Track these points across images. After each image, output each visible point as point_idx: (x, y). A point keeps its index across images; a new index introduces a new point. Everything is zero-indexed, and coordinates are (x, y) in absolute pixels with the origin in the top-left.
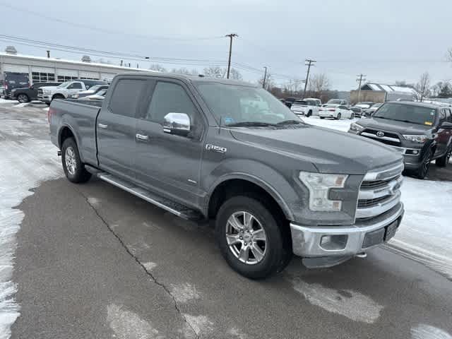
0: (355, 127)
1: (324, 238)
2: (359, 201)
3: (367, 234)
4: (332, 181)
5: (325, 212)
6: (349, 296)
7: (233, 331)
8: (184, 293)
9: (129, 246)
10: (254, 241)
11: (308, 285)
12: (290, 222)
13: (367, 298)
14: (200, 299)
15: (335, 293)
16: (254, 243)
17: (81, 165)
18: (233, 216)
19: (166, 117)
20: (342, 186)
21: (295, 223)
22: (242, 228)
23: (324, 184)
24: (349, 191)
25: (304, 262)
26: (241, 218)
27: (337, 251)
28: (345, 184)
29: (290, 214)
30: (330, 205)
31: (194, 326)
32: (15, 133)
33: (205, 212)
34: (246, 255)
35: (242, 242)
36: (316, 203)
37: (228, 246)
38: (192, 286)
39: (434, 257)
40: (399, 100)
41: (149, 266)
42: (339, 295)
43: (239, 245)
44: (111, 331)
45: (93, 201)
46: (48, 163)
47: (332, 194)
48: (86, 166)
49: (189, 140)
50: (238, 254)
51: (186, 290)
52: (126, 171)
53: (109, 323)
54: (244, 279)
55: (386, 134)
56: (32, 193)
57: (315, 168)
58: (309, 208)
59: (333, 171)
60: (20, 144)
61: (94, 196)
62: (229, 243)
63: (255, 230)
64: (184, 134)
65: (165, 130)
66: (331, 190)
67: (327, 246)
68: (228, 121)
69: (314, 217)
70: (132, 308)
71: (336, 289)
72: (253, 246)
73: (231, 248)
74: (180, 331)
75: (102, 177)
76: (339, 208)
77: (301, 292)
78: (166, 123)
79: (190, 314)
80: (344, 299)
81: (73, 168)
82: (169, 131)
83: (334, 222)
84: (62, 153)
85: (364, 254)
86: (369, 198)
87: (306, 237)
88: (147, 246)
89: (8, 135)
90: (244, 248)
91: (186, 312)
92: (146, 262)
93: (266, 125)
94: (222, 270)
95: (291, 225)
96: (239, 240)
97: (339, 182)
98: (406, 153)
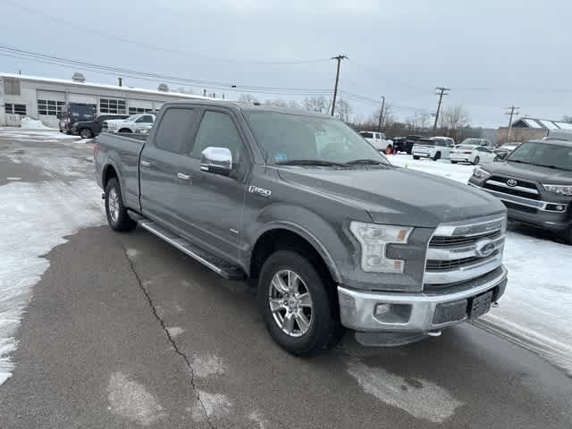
0: (479, 172)
1: (379, 307)
2: (429, 261)
3: (439, 305)
4: (393, 234)
5: (382, 273)
6: (419, 386)
7: (253, 416)
8: (207, 366)
9: (158, 308)
10: (300, 307)
11: (367, 368)
12: (337, 284)
13: (443, 391)
14: (224, 375)
15: (400, 381)
16: (299, 310)
17: (124, 210)
18: (277, 275)
19: (204, 152)
20: (405, 242)
21: (343, 286)
22: (287, 290)
23: (382, 238)
24: (414, 248)
25: (358, 336)
26: (285, 278)
27: (399, 325)
28: (408, 239)
29: (337, 273)
30: (391, 265)
31: (206, 405)
32: (67, 173)
33: (247, 270)
34: (290, 325)
35: (287, 308)
36: (371, 261)
37: (271, 313)
38: (219, 359)
39: (555, 346)
40: (545, 138)
41: (174, 331)
42: (406, 384)
43: (283, 312)
44: (108, 403)
45: (132, 253)
46: (95, 208)
47: (391, 251)
48: (129, 212)
49: (231, 180)
50: (281, 322)
51: (210, 362)
52: (168, 218)
53: (109, 393)
54: (286, 355)
55: (520, 183)
56: (64, 241)
57: (369, 218)
58: (361, 268)
59: (393, 222)
60: (70, 185)
61: (134, 247)
62: (272, 309)
63: (301, 293)
64: (225, 173)
65: (203, 168)
66: (389, 246)
67: (384, 317)
68: (279, 158)
69: (366, 279)
70: (139, 379)
71: (402, 376)
72: (299, 313)
73: (274, 315)
74: (189, 409)
75: (144, 225)
76: (402, 269)
77: (355, 376)
78: (204, 159)
79: (207, 391)
80: (410, 389)
81: (117, 214)
82: (207, 169)
83: (392, 286)
84: (106, 197)
85: (436, 331)
86: (446, 259)
87: (358, 305)
88: (178, 308)
89: (57, 174)
90: (288, 315)
91: (202, 388)
92: (172, 326)
93: (328, 165)
94: (262, 342)
95: (339, 288)
96: (284, 306)
97: (402, 236)
98: (547, 209)
